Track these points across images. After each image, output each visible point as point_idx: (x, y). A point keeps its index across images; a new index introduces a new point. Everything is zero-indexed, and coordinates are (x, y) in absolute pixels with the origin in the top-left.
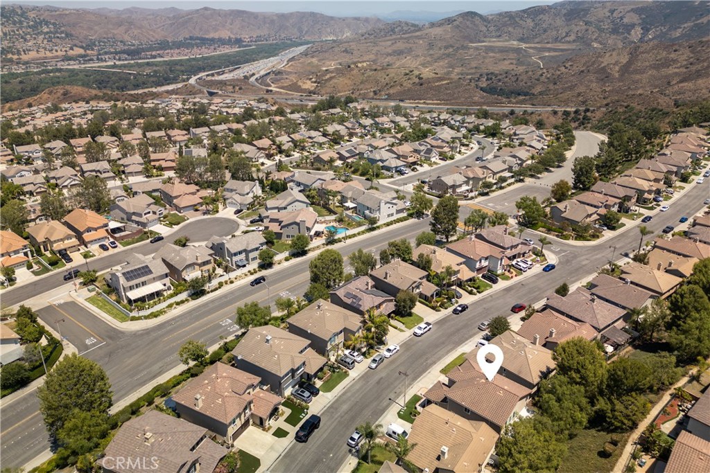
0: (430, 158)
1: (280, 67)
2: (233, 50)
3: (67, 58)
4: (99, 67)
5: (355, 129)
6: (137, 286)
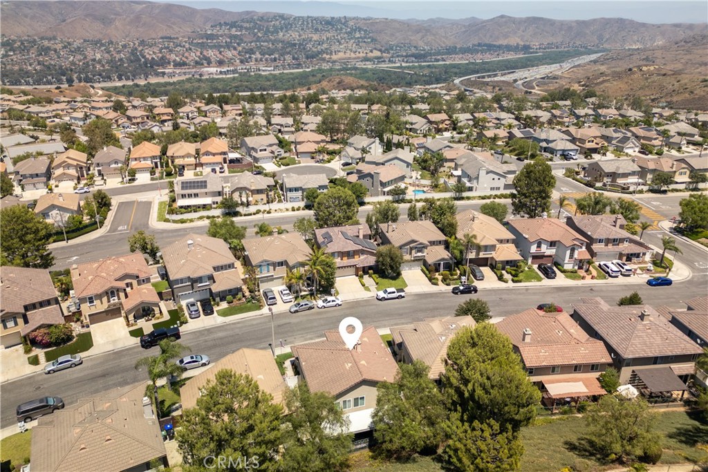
0: (623, 148)
1: (559, 73)
2: (517, 56)
3: (366, 59)
4: (387, 67)
5: (562, 118)
6: (190, 196)
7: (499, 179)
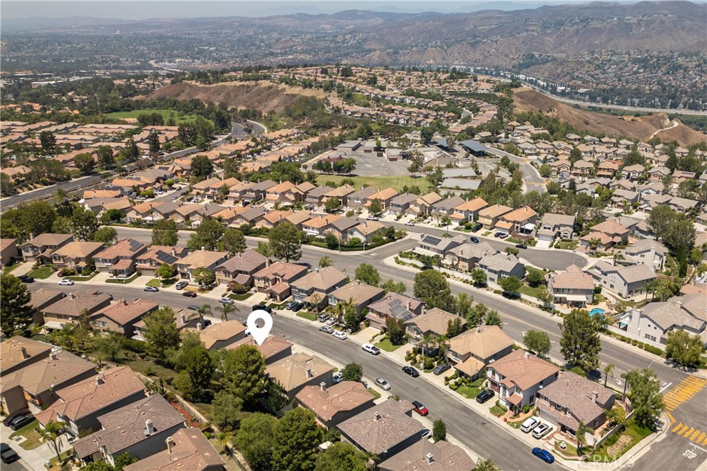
7: (655, 328)
